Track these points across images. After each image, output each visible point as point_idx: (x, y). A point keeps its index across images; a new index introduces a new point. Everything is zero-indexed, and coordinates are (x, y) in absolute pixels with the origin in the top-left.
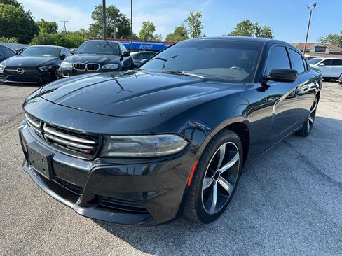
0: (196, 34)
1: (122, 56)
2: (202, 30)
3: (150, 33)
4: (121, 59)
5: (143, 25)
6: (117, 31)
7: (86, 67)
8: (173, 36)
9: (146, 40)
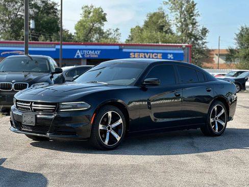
0: (187, 25)
1: (53, 73)
2: (197, 19)
3: (97, 25)
4: (52, 77)
5: (82, 12)
6: (32, 25)
7: (13, 87)
8: (142, 30)
9: (87, 41)
